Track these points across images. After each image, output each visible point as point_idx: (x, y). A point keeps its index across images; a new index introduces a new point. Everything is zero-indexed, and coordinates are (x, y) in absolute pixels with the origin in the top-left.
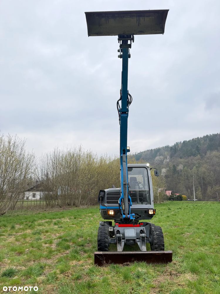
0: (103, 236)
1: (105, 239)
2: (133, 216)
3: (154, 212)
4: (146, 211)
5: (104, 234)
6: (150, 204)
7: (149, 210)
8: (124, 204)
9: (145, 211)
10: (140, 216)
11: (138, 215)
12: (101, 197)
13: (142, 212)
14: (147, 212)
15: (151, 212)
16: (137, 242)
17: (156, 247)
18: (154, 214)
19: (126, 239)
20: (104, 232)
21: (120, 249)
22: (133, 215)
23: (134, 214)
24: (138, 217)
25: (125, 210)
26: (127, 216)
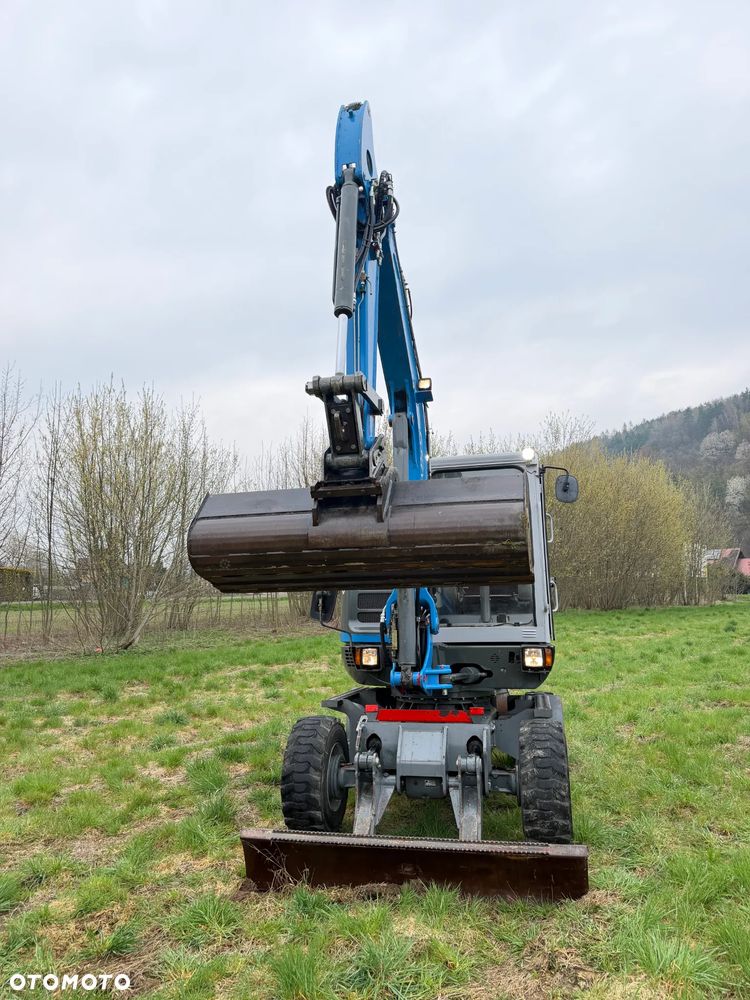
0: (300, 758)
1: (307, 771)
2: (440, 675)
3: (549, 660)
4: (515, 653)
5: (310, 752)
6: (536, 625)
7: (523, 650)
8: (397, 629)
9: (512, 655)
10: (490, 674)
11: (482, 670)
12: (319, 597)
13: (495, 657)
14: (518, 658)
15: (534, 660)
16: (451, 789)
17: (528, 816)
18: (547, 668)
19: (400, 773)
20: (309, 741)
21: (365, 822)
22: (439, 671)
23: (446, 669)
24: (482, 678)
25: (401, 651)
26: (407, 677)
